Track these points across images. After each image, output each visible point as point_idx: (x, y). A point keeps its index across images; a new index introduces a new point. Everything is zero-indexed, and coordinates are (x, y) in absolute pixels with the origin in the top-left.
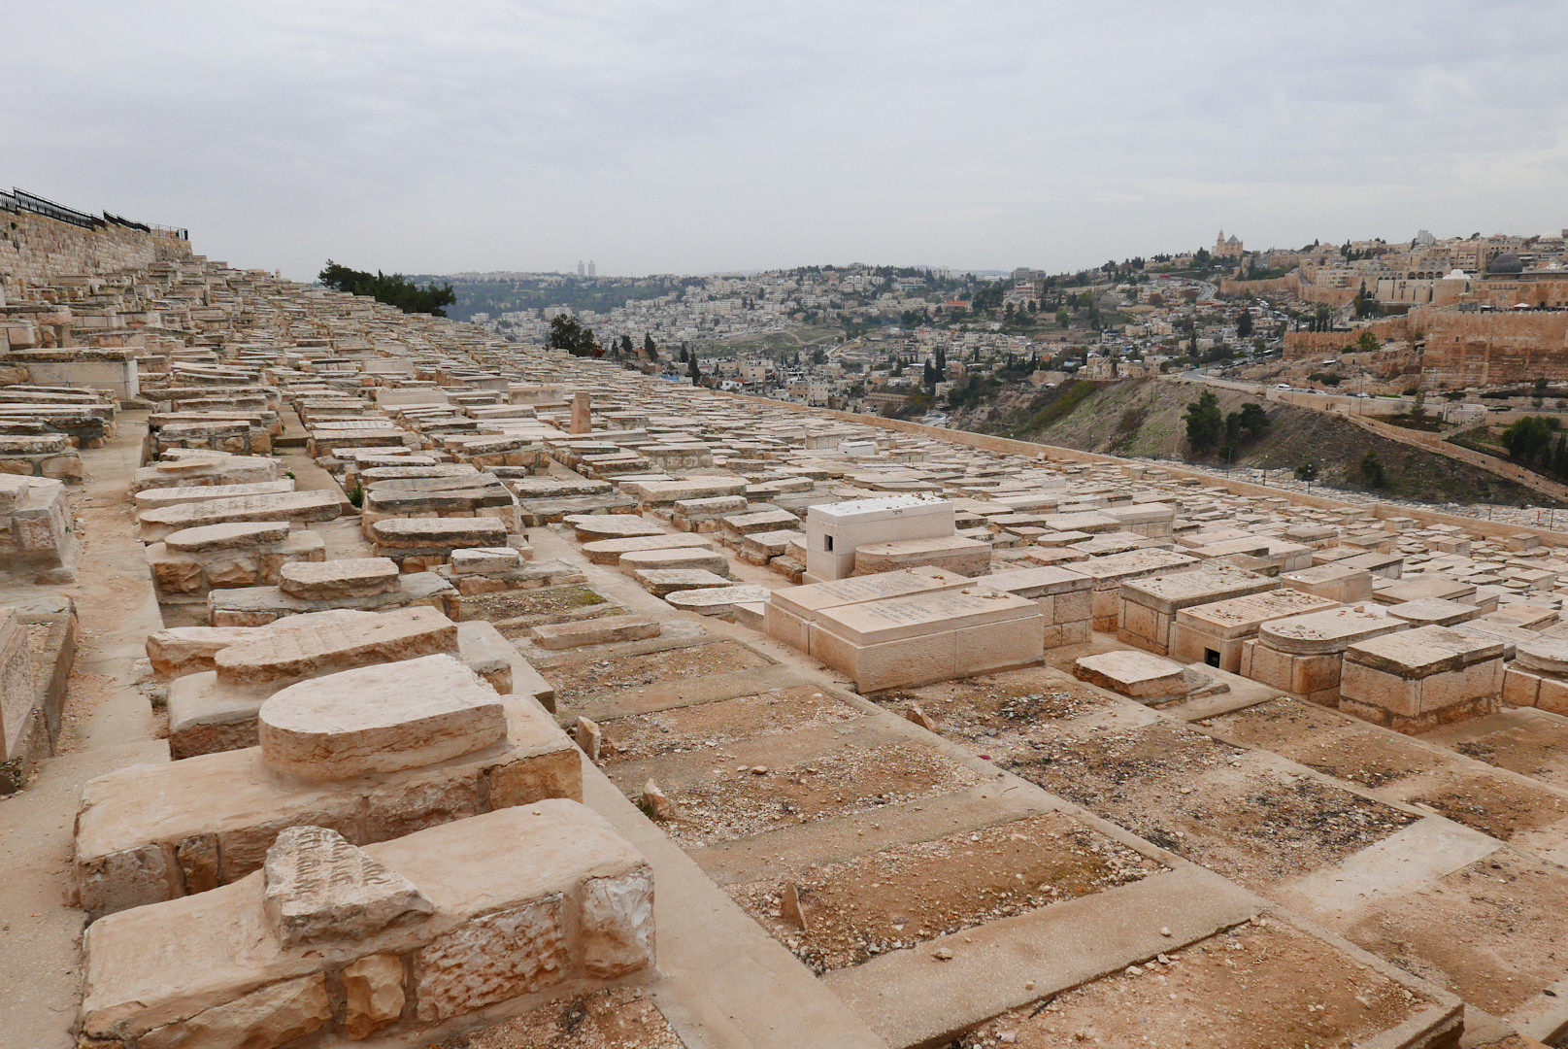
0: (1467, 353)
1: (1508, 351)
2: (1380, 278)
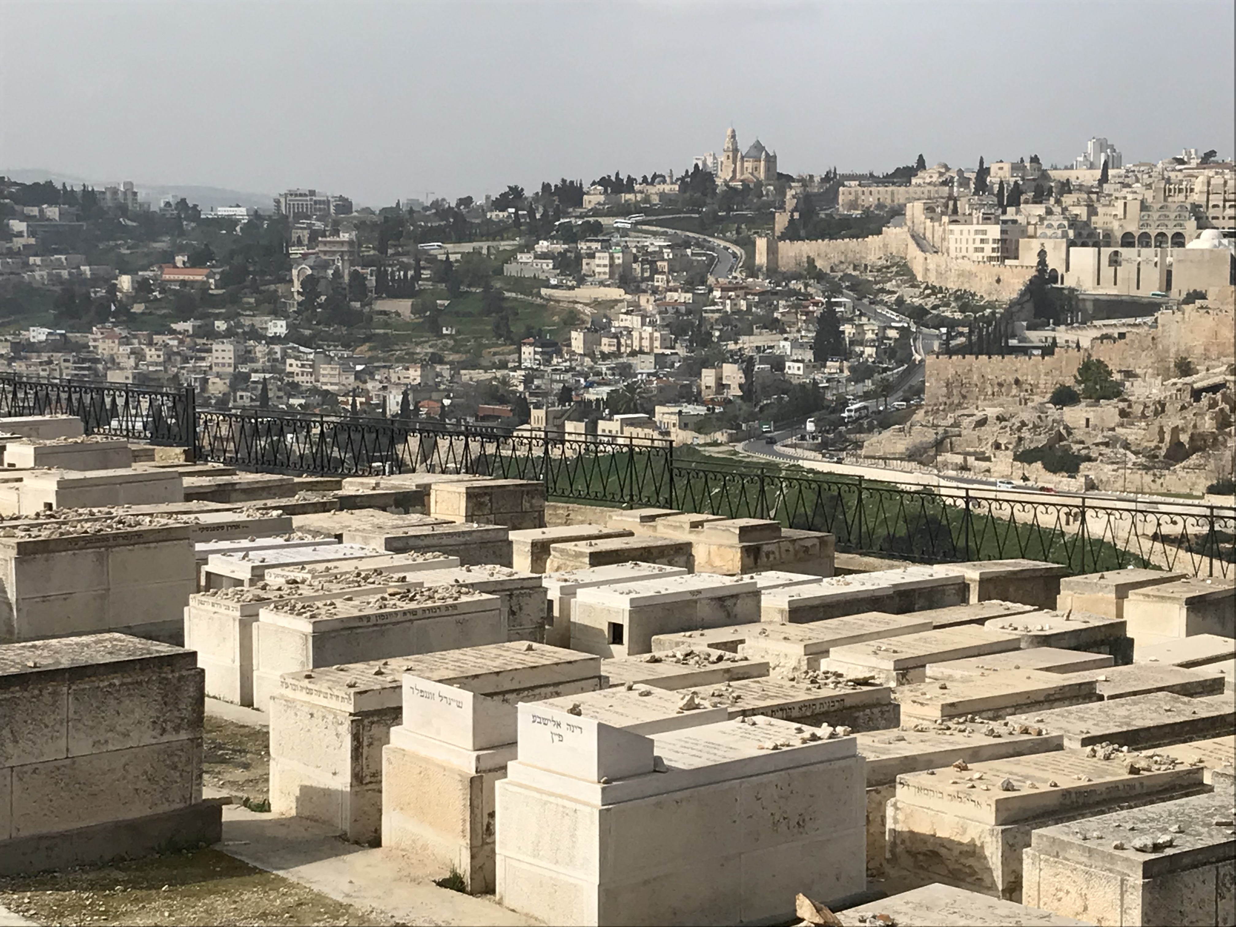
2: (1072, 243)
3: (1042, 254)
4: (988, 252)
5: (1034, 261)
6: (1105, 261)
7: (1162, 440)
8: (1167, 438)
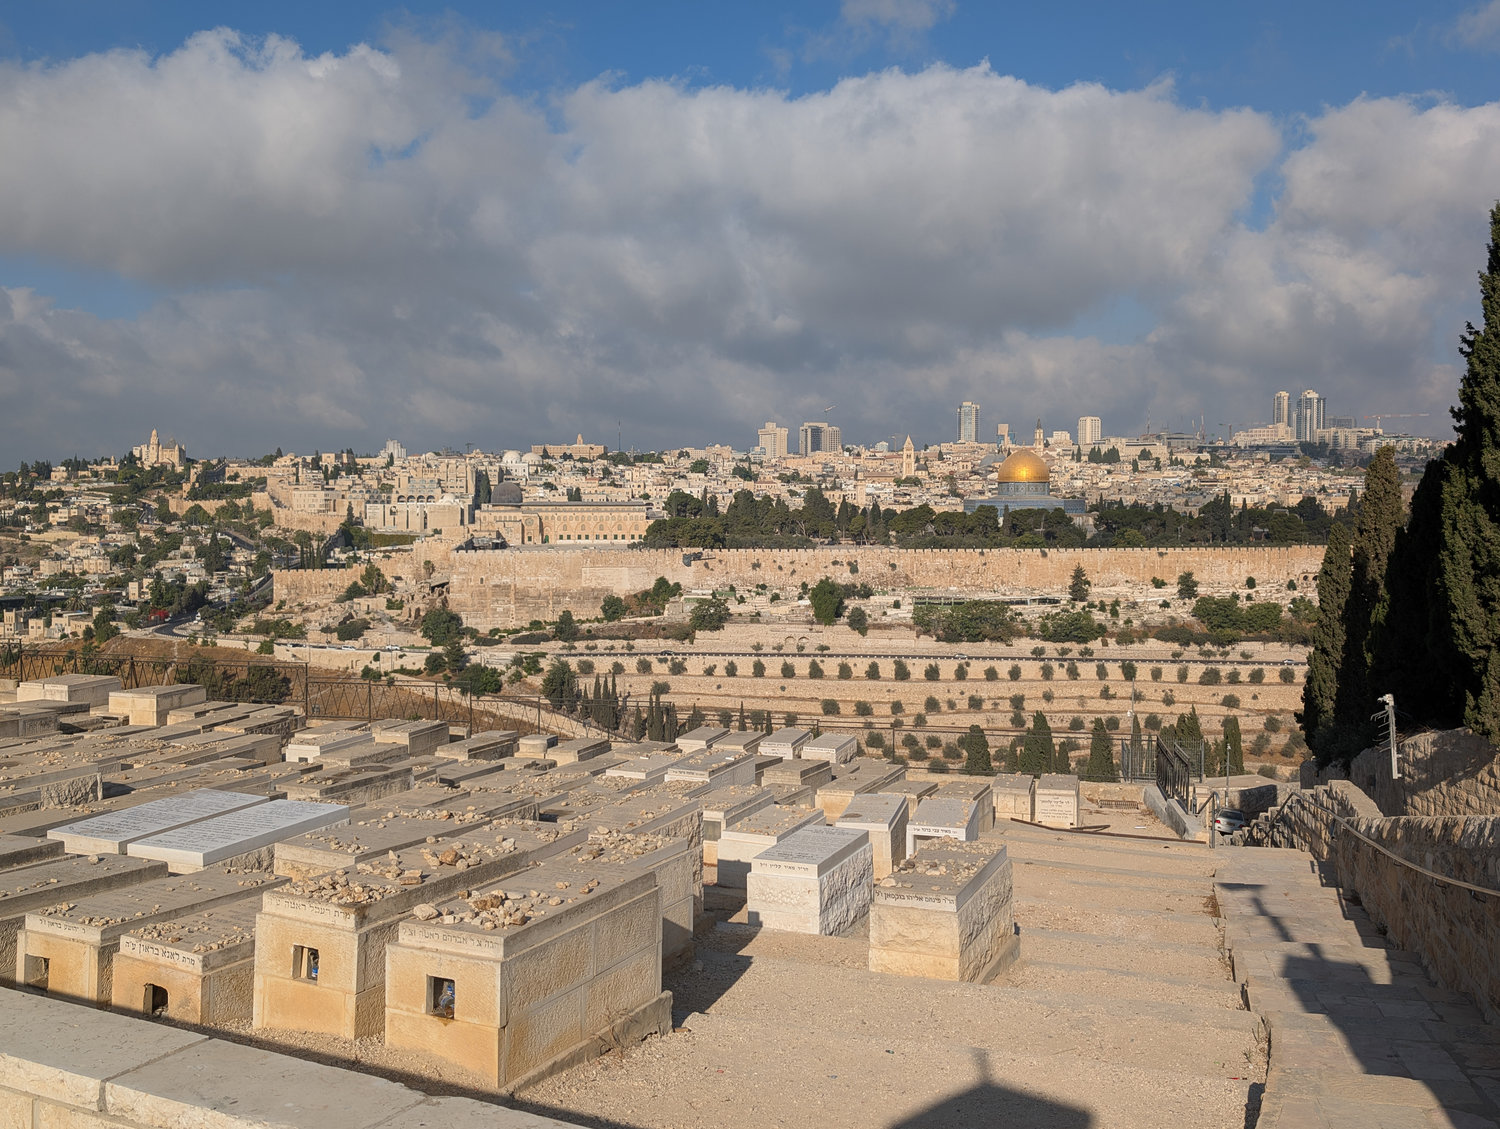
0: (493, 596)
1: (532, 592)
2: (368, 502)
3: (350, 509)
4: (317, 508)
5: (346, 513)
6: (388, 512)
7: (410, 616)
8: (413, 615)
